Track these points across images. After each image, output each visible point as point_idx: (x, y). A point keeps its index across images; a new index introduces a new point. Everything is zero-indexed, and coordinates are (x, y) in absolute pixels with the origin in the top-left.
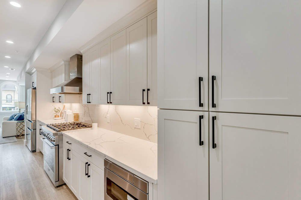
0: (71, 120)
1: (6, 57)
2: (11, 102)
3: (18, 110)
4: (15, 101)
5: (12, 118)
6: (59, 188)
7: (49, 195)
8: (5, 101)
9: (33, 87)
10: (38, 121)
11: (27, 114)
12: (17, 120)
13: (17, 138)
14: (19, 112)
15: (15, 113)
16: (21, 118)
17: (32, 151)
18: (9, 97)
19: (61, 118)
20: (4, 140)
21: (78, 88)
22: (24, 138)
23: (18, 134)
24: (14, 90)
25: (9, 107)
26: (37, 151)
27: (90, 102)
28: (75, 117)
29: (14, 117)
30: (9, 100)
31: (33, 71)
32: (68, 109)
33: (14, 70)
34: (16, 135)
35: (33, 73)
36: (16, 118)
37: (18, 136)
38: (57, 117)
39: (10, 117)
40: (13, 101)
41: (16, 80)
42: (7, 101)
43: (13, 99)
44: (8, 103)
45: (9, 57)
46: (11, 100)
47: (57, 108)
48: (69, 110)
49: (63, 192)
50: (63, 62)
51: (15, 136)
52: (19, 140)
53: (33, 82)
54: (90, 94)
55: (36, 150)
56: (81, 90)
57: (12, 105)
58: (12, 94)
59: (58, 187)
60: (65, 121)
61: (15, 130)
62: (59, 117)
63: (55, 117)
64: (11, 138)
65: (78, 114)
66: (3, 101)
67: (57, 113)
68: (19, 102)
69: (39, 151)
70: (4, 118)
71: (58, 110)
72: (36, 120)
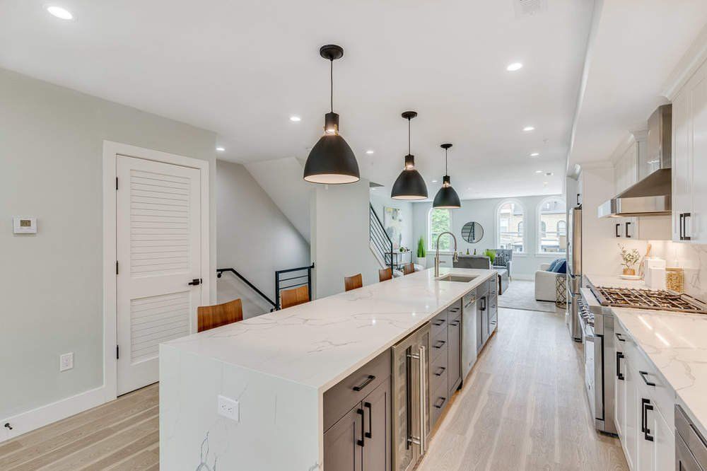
0: (659, 285)
1: (532, 155)
5: (551, 268)
6: (604, 437)
7: (578, 438)
9: (578, 204)
10: (585, 277)
11: (569, 261)
12: (558, 272)
13: (557, 306)
15: (559, 258)
16: (563, 269)
17: (575, 339)
19: (640, 277)
20: (538, 305)
21: (663, 197)
22: (565, 309)
27: (689, 238)
28: (670, 278)
29: (555, 265)
31: (578, 171)
32: (657, 256)
33: (552, 174)
34: (555, 300)
36: (556, 268)
37: (560, 302)
38: (629, 273)
39: (550, 264)
45: (537, 154)
47: (629, 251)
48: (657, 259)
49: (609, 450)
50: (632, 136)
52: (560, 310)
53: (578, 195)
54: (689, 215)
55: (582, 338)
56: (668, 204)
59: (602, 433)
60: (646, 285)
62: (634, 274)
63: (625, 272)
64: (548, 304)
65: (681, 270)
67: (629, 263)
70: (542, 266)
71: (632, 257)
72: (581, 275)
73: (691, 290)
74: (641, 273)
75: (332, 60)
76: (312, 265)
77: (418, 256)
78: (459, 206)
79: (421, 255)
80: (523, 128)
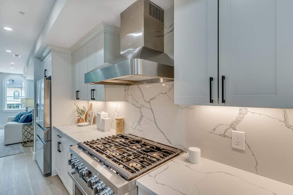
2: (19, 98)
3: (25, 109)
4: (22, 98)
5: (17, 119)
8: (13, 98)
9: (46, 77)
10: (55, 128)
11: (37, 116)
12: (23, 122)
13: (23, 146)
14: (27, 111)
15: (22, 112)
16: (28, 120)
17: (46, 175)
18: (16, 94)
21: (156, 63)
22: (33, 146)
23: (25, 141)
24: (21, 86)
25: (17, 104)
26: (53, 174)
29: (20, 117)
30: (16, 97)
34: (22, 141)
35: (45, 57)
36: (22, 119)
37: (25, 142)
38: (81, 121)
39: (15, 117)
40: (20, 98)
41: (22, 73)
42: (14, 98)
43: (20, 95)
44: (15, 100)
45: (10, 29)
46: (18, 96)
47: (81, 108)
48: (103, 113)
50: (103, 27)
51: (22, 143)
53: (46, 70)
55: (51, 172)
57: (19, 101)
58: (20, 90)
61: (22, 135)
63: (79, 121)
64: (16, 146)
65: (123, 119)
66: (7, 98)
67: (81, 115)
68: (26, 99)
69: (55, 175)
71: (83, 111)
72: (51, 127)
74: (88, 121)
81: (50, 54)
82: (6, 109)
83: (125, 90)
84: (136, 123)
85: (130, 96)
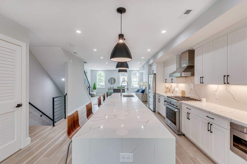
1: (142, 58)
9: (153, 73)
10: (157, 94)
12: (141, 93)
14: (140, 88)
17: (154, 111)
19: (170, 93)
21: (190, 73)
27: (203, 83)
28: (182, 93)
35: (153, 65)
36: (141, 91)
38: (167, 92)
39: (136, 90)
47: (167, 86)
48: (176, 88)
53: (153, 71)
54: (203, 77)
55: (156, 111)
60: (174, 95)
65: (184, 91)
71: (168, 88)
72: (156, 93)
73: (187, 95)
74: (170, 92)
75: (121, 14)
76: (65, 94)
77: (94, 89)
78: (127, 72)
79: (95, 89)
80: (147, 50)
81: (156, 65)
82: (132, 87)
83: (185, 79)
84: (189, 92)
85: (187, 81)
